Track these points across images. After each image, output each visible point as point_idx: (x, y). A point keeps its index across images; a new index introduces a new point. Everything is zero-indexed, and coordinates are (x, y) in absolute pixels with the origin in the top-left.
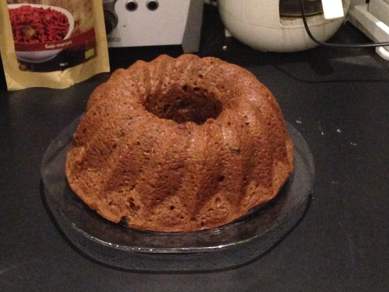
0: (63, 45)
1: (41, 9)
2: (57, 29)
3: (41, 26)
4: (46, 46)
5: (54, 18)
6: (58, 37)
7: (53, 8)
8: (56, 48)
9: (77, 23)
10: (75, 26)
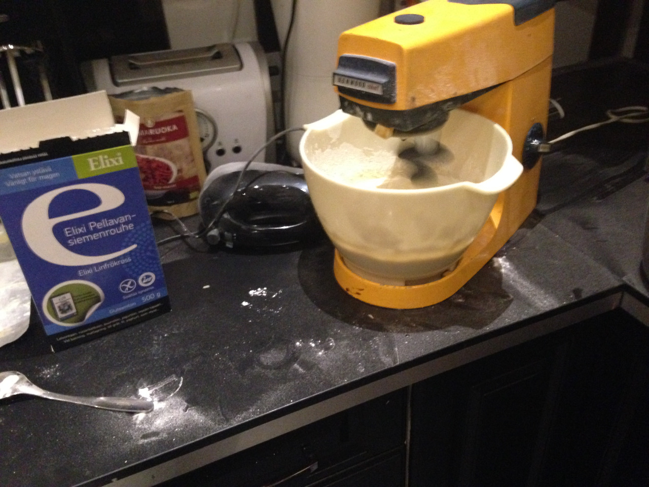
0: (168, 187)
1: (147, 159)
2: (162, 175)
3: (149, 172)
4: (155, 187)
5: (158, 166)
6: (164, 181)
7: (157, 159)
8: (162, 189)
9: (179, 171)
10: (178, 173)
